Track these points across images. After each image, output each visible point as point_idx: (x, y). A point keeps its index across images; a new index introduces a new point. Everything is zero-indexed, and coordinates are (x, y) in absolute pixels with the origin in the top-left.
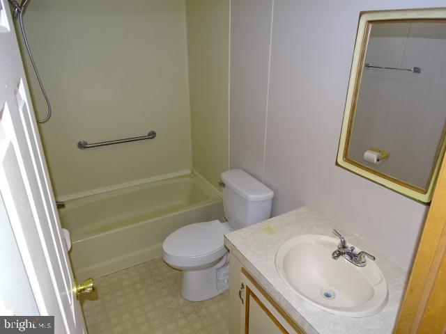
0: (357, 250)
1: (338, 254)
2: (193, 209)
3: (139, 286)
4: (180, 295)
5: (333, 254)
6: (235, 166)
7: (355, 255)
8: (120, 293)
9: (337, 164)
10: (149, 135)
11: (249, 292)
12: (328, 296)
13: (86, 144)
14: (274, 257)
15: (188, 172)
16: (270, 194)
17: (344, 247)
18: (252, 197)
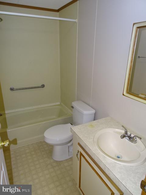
0: (132, 136)
1: (123, 137)
2: (60, 119)
3: (33, 153)
4: (52, 157)
5: (121, 137)
6: (79, 99)
7: (131, 138)
8: (24, 156)
9: (123, 95)
10: (42, 86)
11: (81, 154)
12: (118, 157)
13: (14, 89)
14: (93, 138)
15: (59, 103)
16: (94, 111)
17: (126, 134)
18: (85, 112)
